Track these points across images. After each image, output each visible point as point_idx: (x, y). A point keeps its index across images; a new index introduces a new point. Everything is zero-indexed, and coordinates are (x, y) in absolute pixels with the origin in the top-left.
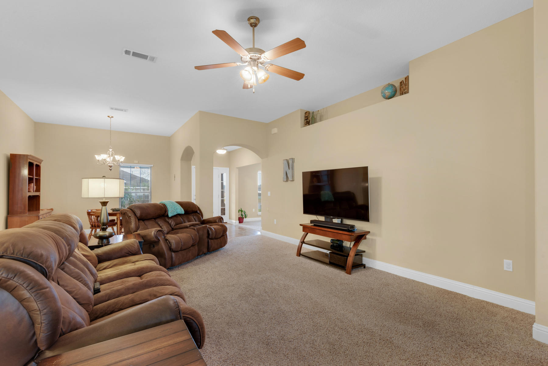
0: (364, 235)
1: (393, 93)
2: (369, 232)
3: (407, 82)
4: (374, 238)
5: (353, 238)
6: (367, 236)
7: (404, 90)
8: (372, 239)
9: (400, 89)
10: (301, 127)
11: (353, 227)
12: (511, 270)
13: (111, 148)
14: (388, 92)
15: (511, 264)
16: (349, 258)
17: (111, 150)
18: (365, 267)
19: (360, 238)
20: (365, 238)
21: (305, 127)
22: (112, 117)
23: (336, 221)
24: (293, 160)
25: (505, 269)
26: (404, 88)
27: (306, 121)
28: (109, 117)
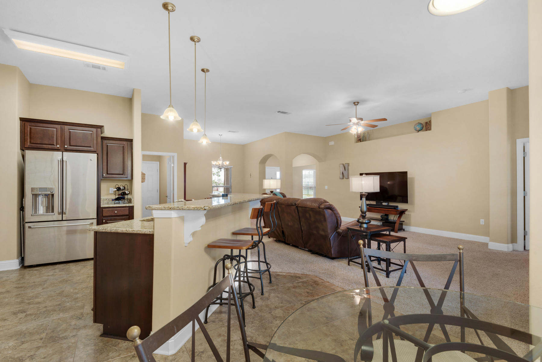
0: (404, 211)
1: (421, 128)
2: (407, 210)
3: (430, 124)
4: (409, 213)
5: (398, 212)
6: (406, 213)
7: (428, 128)
8: (408, 214)
9: (426, 126)
10: (355, 143)
11: (397, 207)
12: (484, 224)
13: (221, 156)
14: (418, 128)
15: (484, 221)
16: (396, 224)
17: (221, 158)
18: (404, 231)
19: (402, 212)
20: (405, 214)
21: (357, 143)
22: (222, 135)
23: (384, 204)
24: (348, 164)
25: (481, 224)
26: (428, 126)
27: (358, 139)
28: (219, 135)
